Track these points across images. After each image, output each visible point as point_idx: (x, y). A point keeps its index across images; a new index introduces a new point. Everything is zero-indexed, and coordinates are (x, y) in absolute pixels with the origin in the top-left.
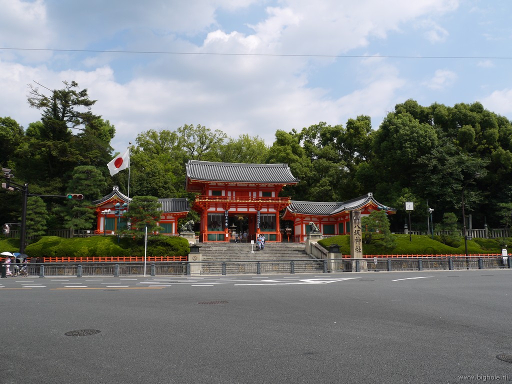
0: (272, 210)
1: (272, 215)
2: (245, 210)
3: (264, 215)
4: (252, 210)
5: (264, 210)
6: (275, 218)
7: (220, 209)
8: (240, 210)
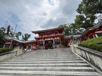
0: (58, 38)
1: (58, 40)
2: (50, 39)
3: (56, 40)
4: (52, 39)
5: (56, 38)
6: (59, 41)
7: (42, 40)
8: (48, 39)
